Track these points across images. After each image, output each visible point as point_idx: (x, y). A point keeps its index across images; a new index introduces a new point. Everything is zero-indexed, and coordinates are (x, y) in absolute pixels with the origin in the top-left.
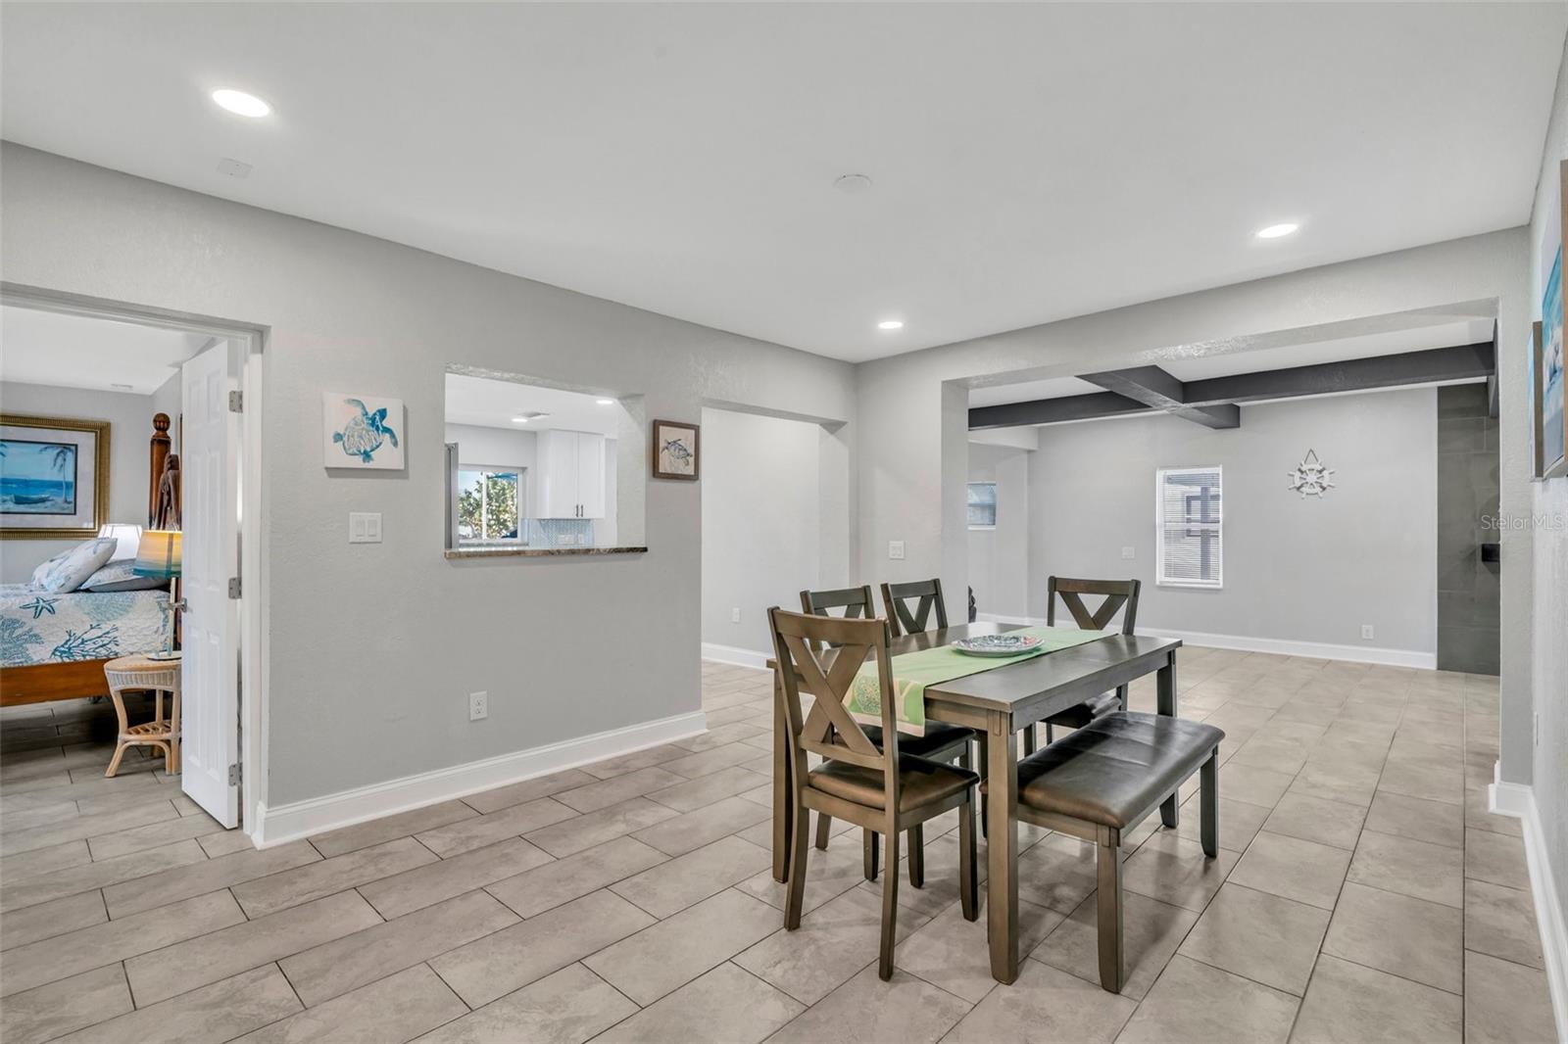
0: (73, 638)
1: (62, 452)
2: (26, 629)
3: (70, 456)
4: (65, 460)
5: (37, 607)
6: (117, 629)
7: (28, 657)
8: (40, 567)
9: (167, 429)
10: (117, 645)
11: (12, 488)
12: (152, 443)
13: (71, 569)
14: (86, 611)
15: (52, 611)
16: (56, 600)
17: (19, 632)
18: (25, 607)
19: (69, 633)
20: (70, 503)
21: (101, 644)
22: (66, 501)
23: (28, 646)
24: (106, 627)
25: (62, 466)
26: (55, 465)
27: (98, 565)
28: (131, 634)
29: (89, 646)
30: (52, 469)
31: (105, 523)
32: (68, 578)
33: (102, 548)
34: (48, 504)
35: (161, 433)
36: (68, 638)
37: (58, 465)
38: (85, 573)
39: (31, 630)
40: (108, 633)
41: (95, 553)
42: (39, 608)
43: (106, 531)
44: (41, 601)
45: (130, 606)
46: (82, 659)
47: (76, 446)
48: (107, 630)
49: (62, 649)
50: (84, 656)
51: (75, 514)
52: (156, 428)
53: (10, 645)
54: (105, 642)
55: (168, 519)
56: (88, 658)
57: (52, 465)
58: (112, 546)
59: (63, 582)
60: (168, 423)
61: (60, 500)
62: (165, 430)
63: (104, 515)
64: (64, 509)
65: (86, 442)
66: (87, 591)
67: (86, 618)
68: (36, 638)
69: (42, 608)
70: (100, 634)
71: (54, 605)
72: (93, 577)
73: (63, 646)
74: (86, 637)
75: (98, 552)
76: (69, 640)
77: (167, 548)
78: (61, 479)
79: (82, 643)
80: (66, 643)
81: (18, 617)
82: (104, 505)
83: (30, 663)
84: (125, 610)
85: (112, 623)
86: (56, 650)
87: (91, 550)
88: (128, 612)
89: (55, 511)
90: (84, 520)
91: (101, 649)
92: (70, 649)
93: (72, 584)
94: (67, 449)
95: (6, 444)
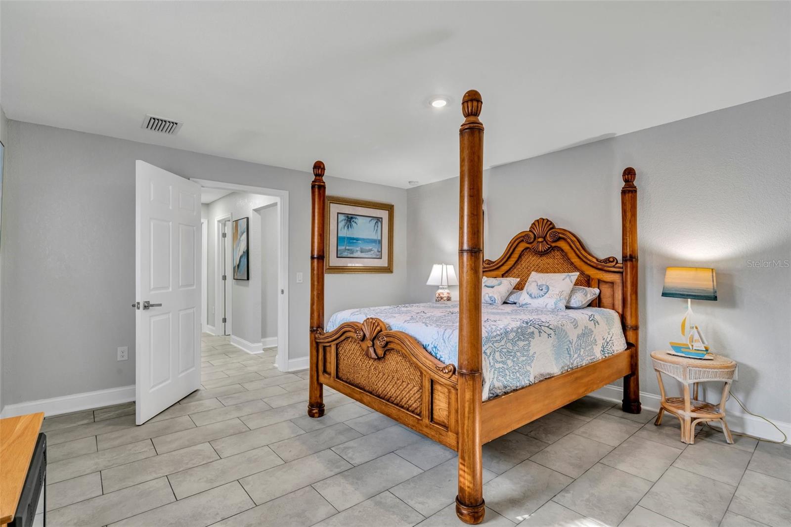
1: (377, 222)
3: (380, 224)
4: (378, 227)
25: (377, 230)
26: (374, 230)
30: (373, 232)
47: (382, 218)
63: (392, 259)
65: (385, 215)
82: (391, 253)
90: (384, 262)
94: (379, 220)
95: (358, 217)
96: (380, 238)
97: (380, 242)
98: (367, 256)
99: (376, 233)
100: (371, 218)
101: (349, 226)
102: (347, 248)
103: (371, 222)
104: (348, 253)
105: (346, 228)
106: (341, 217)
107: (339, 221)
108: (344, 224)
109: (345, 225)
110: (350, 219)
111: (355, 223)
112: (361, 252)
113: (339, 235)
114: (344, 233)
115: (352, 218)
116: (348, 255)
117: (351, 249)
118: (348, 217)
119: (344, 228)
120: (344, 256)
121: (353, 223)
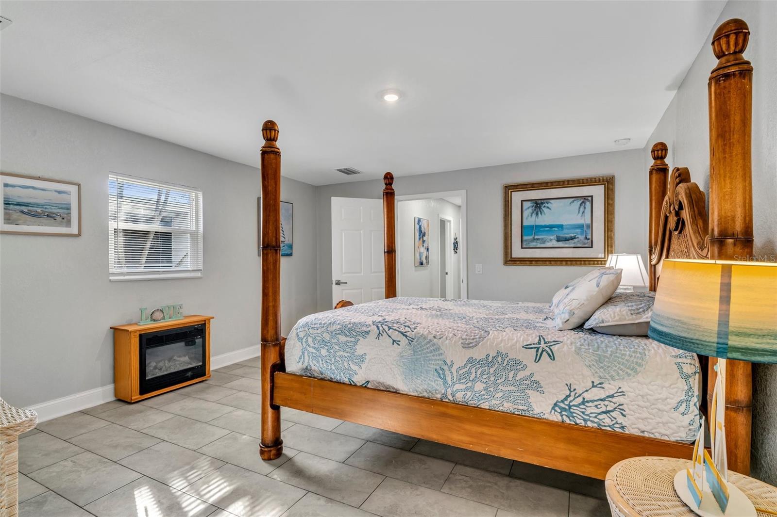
0: (573, 394)
1: (583, 202)
2: (527, 373)
3: (588, 204)
4: (585, 208)
5: (538, 349)
6: (623, 394)
7: (530, 406)
8: (557, 294)
9: (665, 157)
10: (624, 416)
11: (555, 230)
12: (651, 173)
13: (575, 304)
14: (587, 363)
15: (552, 357)
16: (557, 342)
17: (521, 375)
18: (527, 347)
19: (569, 387)
20: (588, 239)
21: (604, 409)
22: (586, 238)
23: (529, 392)
24: (610, 388)
25: (583, 213)
26: (579, 212)
27: (601, 300)
28: (641, 403)
29: (591, 409)
30: (577, 215)
31: (612, 253)
32: (571, 313)
33: (605, 280)
34: (576, 240)
35: (659, 162)
36: (568, 393)
37: (581, 212)
38: (589, 309)
39: (532, 375)
40: (612, 396)
41: (598, 286)
42: (540, 351)
43: (613, 261)
44: (542, 342)
45: (640, 365)
46: (583, 424)
47: (592, 197)
48: (612, 392)
49: (562, 405)
50: (585, 420)
51: (592, 247)
52: (655, 158)
53: (512, 388)
54: (609, 408)
55: (673, 246)
56: (589, 424)
57: (578, 212)
58: (617, 278)
59: (567, 316)
60: (666, 150)
61: (582, 237)
62: (662, 158)
63: (612, 247)
64: (585, 244)
65: (598, 192)
66: (592, 331)
67: (587, 372)
68: (537, 386)
69: (543, 351)
70: (603, 396)
71: (555, 348)
72: (597, 315)
73: (562, 401)
74: (587, 396)
75: (602, 284)
76: (569, 396)
77: (717, 294)
78: (583, 223)
79: (583, 403)
80: (566, 399)
81: (520, 358)
82: (611, 240)
83: (530, 414)
84: (633, 369)
85: (618, 384)
86: (555, 405)
87: (594, 282)
88: (636, 372)
89: (580, 245)
90: (597, 251)
91: (604, 416)
92: (570, 407)
93: (575, 321)
94: (586, 200)
95: (551, 201)
96: (589, 222)
97: (590, 226)
98: (567, 246)
99: (582, 216)
100: (573, 199)
101: (539, 213)
102: (536, 237)
103: (572, 204)
104: (536, 242)
105: (534, 215)
106: (527, 205)
107: (524, 208)
108: (531, 211)
109: (533, 212)
110: (538, 205)
111: (548, 208)
112: (558, 241)
113: (524, 224)
114: (530, 221)
115: (542, 203)
116: (537, 245)
117: (543, 239)
118: (537, 203)
119: (531, 216)
120: (531, 246)
121: (543, 209)
